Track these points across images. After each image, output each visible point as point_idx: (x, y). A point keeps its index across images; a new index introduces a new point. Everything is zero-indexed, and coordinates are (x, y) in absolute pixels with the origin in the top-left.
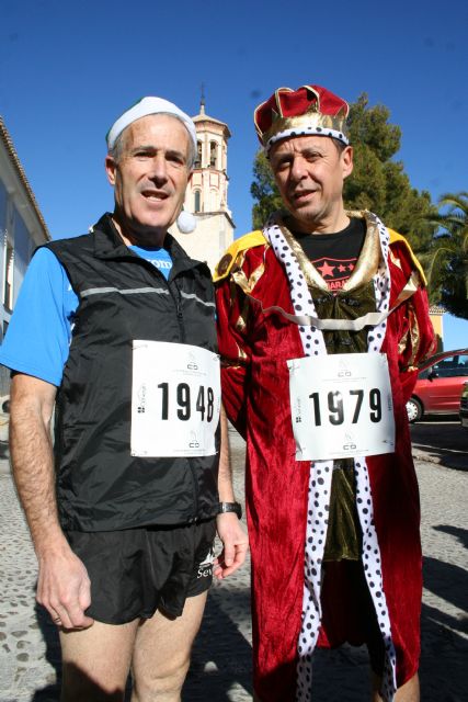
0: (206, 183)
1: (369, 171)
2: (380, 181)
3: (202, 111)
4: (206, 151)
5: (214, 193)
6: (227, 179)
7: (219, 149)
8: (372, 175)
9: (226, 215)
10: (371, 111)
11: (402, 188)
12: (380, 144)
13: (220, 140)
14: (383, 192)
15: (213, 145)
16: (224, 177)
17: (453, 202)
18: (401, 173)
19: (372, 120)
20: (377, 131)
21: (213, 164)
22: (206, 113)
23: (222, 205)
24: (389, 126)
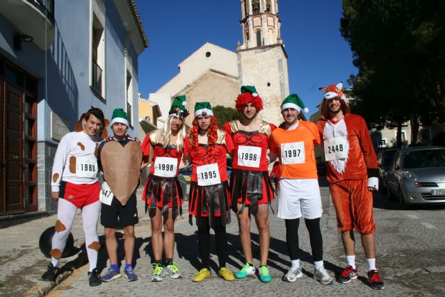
0: (265, 24)
5: (271, 31)
6: (280, 21)
9: (282, 46)
16: (277, 19)
21: (268, 10)
23: (278, 40)
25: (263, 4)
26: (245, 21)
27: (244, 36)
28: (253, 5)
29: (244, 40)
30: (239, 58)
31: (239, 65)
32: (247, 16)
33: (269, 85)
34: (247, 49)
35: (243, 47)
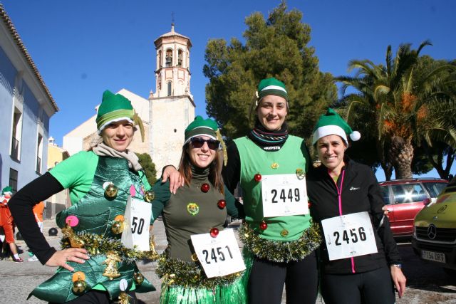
0: (176, 77)
1: (290, 53)
2: (298, 60)
3: (173, 30)
4: (175, 56)
5: (181, 83)
6: (190, 74)
7: (184, 54)
8: (293, 56)
9: (189, 97)
10: (289, 14)
11: (314, 66)
12: (297, 36)
13: (184, 48)
14: (300, 68)
15: (180, 52)
16: (187, 73)
17: (360, 66)
18: (313, 55)
19: (290, 20)
20: (293, 27)
21: (180, 64)
22: (175, 31)
23: (186, 91)
24: (302, 24)
25: (175, 59)
26: (158, 72)
27: (157, 85)
28: (167, 59)
29: (157, 89)
30: (151, 105)
31: (151, 112)
32: (161, 69)
33: (175, 131)
34: (158, 98)
35: (155, 95)
